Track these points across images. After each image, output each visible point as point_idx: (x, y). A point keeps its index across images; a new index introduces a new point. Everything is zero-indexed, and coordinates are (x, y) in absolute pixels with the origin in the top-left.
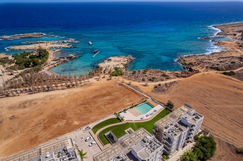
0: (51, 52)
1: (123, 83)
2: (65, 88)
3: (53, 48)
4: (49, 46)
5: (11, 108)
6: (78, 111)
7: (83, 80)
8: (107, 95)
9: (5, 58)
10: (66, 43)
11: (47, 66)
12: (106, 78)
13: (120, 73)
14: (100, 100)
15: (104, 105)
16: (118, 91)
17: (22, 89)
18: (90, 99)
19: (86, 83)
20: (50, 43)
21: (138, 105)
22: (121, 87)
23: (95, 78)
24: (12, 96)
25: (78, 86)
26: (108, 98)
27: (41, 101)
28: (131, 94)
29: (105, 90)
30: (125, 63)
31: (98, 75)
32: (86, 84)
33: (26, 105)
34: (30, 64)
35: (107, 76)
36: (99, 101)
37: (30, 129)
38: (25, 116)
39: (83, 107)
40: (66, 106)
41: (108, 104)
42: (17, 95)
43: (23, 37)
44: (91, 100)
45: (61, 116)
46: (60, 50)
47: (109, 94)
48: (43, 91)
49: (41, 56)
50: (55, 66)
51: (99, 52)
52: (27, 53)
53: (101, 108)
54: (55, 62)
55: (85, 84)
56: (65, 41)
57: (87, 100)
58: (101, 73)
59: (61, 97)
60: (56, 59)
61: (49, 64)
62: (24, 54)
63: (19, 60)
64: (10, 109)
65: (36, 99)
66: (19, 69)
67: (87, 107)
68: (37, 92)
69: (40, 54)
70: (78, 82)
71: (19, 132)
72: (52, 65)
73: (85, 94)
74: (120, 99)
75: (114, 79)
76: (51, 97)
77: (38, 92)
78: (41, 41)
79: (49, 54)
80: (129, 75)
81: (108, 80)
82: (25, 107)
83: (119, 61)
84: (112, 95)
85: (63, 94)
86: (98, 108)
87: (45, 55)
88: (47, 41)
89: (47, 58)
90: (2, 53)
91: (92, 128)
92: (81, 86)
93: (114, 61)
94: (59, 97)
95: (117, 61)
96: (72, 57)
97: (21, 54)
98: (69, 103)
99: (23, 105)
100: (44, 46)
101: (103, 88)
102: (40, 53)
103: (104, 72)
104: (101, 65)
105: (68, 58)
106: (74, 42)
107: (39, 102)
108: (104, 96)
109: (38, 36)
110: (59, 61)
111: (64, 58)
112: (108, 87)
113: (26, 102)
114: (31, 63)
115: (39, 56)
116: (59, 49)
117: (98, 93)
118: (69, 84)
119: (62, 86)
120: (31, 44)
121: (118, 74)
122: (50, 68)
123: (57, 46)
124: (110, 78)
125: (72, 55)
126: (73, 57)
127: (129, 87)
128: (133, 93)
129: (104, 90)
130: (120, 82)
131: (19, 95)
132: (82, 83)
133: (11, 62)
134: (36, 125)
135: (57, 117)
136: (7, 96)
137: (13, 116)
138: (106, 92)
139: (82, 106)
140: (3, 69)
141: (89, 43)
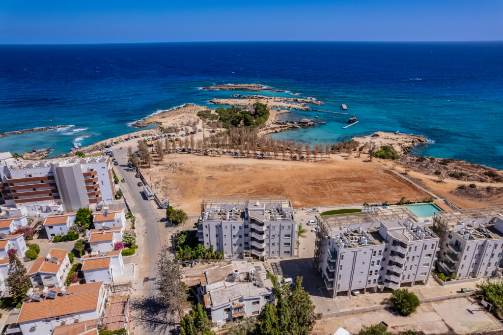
0: (274, 112)
1: (392, 171)
2: (288, 159)
3: (277, 107)
4: (270, 104)
5: (209, 168)
6: (302, 189)
7: (321, 153)
8: (357, 180)
9: (206, 112)
10: (299, 102)
11: (264, 129)
12: (362, 158)
13: (391, 155)
14: (342, 185)
15: (349, 192)
16: (380, 180)
17: (225, 150)
18: (326, 180)
19: (323, 159)
20: (273, 100)
21: (413, 204)
22: (387, 174)
23: (341, 155)
24: (211, 156)
25: (310, 161)
26: (359, 184)
27: (250, 168)
28: (404, 188)
29: (356, 174)
30: (407, 145)
31: (349, 152)
32: (324, 160)
33: (227, 169)
34: (239, 123)
35: (365, 157)
36: (340, 185)
37: (229, 194)
38: (226, 179)
39: (312, 187)
40: (285, 181)
41: (356, 193)
42: (219, 156)
43: (233, 88)
44: (326, 182)
45: (275, 190)
46: (287, 111)
47: (363, 180)
48: (254, 158)
49: (258, 114)
50: (276, 132)
51: (357, 122)
52: (237, 109)
53: (341, 194)
54: (277, 126)
55: (322, 160)
56: (299, 99)
57: (322, 180)
58: (354, 150)
59: (280, 169)
60: (280, 122)
61: (268, 128)
62: (234, 109)
63: (225, 116)
65: (243, 164)
66: (223, 128)
67: (319, 188)
68: (244, 158)
69: (257, 110)
70: (312, 156)
71: (216, 194)
72: (272, 129)
73: (319, 172)
74: (381, 190)
75: (376, 162)
76: (265, 166)
77: (247, 158)
78: (258, 96)
79: (269, 114)
80: (409, 161)
81: (365, 161)
82: (227, 170)
83: (393, 140)
84: (367, 183)
85: (284, 166)
86: (337, 194)
87: (263, 114)
88: (268, 96)
89: (266, 119)
90: (202, 106)
91: (321, 213)
92: (315, 161)
93: (385, 138)
94: (277, 168)
95: (391, 139)
96: (307, 123)
97: (227, 109)
98: (292, 178)
99: (225, 168)
100: (263, 102)
101: (353, 171)
103: (361, 149)
104: (356, 139)
105: (300, 123)
106: (315, 102)
107: (247, 169)
108: (351, 180)
109: (256, 89)
110: (284, 125)
111: (293, 123)
112: (362, 170)
113: (229, 166)
114: (242, 122)
115: (255, 115)
116: (288, 110)
117: (341, 175)
118: (295, 154)
119: (284, 156)
120: (244, 98)
121: (387, 155)
122: (267, 134)
123: (285, 105)
124: (369, 159)
125: (307, 120)
126: (308, 124)
127: (403, 177)
128: (408, 187)
129: (354, 173)
130: (387, 168)
131: (220, 157)
132: (318, 158)
133: (214, 117)
134: (239, 192)
135: (270, 190)
136: (206, 154)
137: (211, 177)
138: (356, 177)
139: (311, 186)
140: (205, 124)
141: (342, 107)
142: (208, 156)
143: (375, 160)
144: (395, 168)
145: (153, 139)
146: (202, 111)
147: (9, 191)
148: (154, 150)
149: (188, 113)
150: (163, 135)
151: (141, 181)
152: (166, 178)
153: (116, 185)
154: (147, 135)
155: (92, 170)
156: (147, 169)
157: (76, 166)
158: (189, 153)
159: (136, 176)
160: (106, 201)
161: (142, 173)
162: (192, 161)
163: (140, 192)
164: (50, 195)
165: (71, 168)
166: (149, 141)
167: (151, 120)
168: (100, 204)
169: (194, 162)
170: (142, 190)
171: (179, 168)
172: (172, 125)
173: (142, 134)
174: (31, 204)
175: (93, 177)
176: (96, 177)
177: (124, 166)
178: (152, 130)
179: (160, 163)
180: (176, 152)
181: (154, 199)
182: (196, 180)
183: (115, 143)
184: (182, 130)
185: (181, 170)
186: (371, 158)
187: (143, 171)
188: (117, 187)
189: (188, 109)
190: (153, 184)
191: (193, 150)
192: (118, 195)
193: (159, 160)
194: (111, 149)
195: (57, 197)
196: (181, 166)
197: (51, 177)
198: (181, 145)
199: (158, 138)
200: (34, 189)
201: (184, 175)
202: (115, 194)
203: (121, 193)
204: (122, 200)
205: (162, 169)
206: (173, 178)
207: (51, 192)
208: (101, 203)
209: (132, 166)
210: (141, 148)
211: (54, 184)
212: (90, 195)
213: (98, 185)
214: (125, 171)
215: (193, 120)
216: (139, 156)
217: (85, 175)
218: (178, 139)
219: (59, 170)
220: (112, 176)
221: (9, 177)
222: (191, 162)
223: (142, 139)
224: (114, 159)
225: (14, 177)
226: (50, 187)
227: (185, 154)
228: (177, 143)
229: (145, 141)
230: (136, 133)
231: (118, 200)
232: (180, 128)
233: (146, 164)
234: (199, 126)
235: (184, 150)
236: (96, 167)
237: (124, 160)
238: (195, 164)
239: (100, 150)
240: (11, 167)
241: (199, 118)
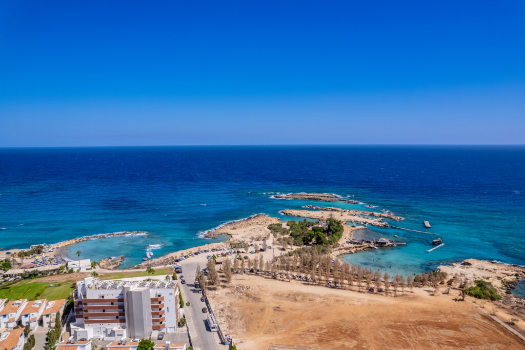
0: (348, 228)
1: (493, 317)
2: (364, 291)
3: (351, 222)
4: (345, 218)
5: (277, 295)
6: (381, 334)
7: (402, 285)
8: (447, 327)
9: (278, 225)
10: (376, 217)
11: (338, 248)
12: (452, 295)
13: (490, 294)
14: (430, 331)
15: (439, 344)
16: (478, 329)
17: (295, 274)
18: (409, 322)
19: (405, 293)
20: (347, 213)
22: (486, 321)
23: (426, 289)
24: (279, 280)
25: (389, 294)
26: (451, 333)
27: (321, 300)
28: (512, 345)
29: (446, 317)
30: (508, 279)
31: (435, 286)
32: (406, 295)
33: (297, 298)
34: (311, 240)
35: (456, 294)
36: (427, 332)
37: (297, 333)
38: (295, 312)
39: (393, 332)
40: (361, 320)
41: (448, 345)
42: (288, 280)
43: (306, 197)
44: (410, 325)
45: (349, 332)
46: (363, 227)
47: (455, 327)
48: (326, 286)
49: (331, 230)
50: (351, 253)
51: (443, 244)
52: (309, 223)
53: (429, 346)
54: (352, 245)
55: (403, 295)
56: (376, 214)
57: (403, 322)
58: (442, 283)
59: (356, 304)
60: (355, 241)
61: (342, 247)
62: (305, 224)
63: (297, 231)
64: (276, 297)
65: (314, 294)
66: (294, 245)
67: (401, 334)
68: (316, 285)
69: (331, 227)
70: (391, 288)
71: (283, 331)
72: (346, 249)
73: (400, 311)
74: (481, 345)
75: (471, 302)
76: (338, 298)
77: (318, 285)
78: (333, 208)
79: (343, 230)
80: (515, 304)
81: (456, 300)
82: (296, 300)
83: (490, 271)
84: (461, 331)
85: (359, 300)
86: (423, 344)
87: (336, 231)
88: (343, 209)
89: (340, 236)
90: (274, 217)
92: (396, 296)
93: (479, 269)
94: (352, 303)
95: (487, 270)
96: (385, 243)
97: (299, 222)
98: (368, 317)
99: (294, 297)
100: (337, 216)
101: (441, 313)
102: (329, 226)
103: (450, 283)
104: (443, 268)
105: (377, 243)
106: (393, 217)
107: (318, 300)
108: (441, 326)
109: (329, 199)
110: (359, 245)
111: (370, 243)
112: (453, 313)
113: (297, 294)
114: (314, 240)
115: (328, 231)
116: (364, 225)
117: (427, 318)
118: (372, 285)
119: (359, 286)
120: (317, 209)
121: (484, 294)
122: (341, 254)
123: (360, 219)
124: (461, 297)
125: (385, 240)
126: (387, 244)
127: (510, 328)
128: (517, 344)
129: (442, 315)
130: (485, 312)
131: (289, 282)
132: (398, 291)
133: (284, 232)
134: (308, 331)
135: (343, 331)
136: (274, 278)
137: (279, 308)
138: (446, 321)
139: (391, 330)
140: (275, 239)
141: (424, 224)
142: (277, 279)
143: (468, 298)
144: (496, 313)
145: (223, 255)
146: (273, 224)
147: (81, 310)
148: (222, 269)
149: (259, 225)
150: (233, 251)
151: (206, 307)
152: (231, 304)
153: (181, 309)
154: (217, 250)
155: (159, 296)
156: (214, 292)
157: (145, 291)
158: (257, 274)
159: (201, 299)
160: (168, 329)
161: (207, 296)
162: (260, 284)
163: (204, 320)
164: (117, 317)
165: (140, 293)
166: (218, 256)
167: (221, 231)
168: (162, 331)
169: (262, 287)
170: (206, 318)
171: (246, 293)
172: (243, 239)
173: (212, 248)
174: (97, 325)
175: (160, 302)
176: (162, 302)
177: (190, 285)
178: (221, 243)
179: (227, 285)
180: (244, 271)
181: (218, 331)
182: (262, 310)
183: (185, 257)
184: (252, 245)
185: (247, 295)
186: (463, 297)
187: (209, 294)
188: (182, 311)
189: (260, 219)
190: (218, 312)
191: (261, 271)
192: (182, 323)
193: (226, 281)
194: (179, 264)
195: (123, 321)
196: (247, 291)
197: (121, 300)
198: (250, 264)
199: (227, 254)
200: (104, 311)
201: (251, 303)
202: (179, 321)
203: (185, 320)
204: (184, 328)
205: (229, 293)
206: (238, 305)
207: (118, 315)
208: (164, 330)
209: (198, 287)
210: (209, 267)
211: (122, 307)
212: (154, 321)
213: (164, 311)
214: (192, 292)
215: (263, 234)
216: (206, 274)
217: (153, 300)
218: (247, 257)
219: (129, 294)
220: (178, 302)
221: (85, 296)
222: (259, 286)
223: (211, 254)
224: (182, 277)
225: (89, 297)
226: (118, 310)
227: (253, 276)
228: (246, 262)
229: (214, 257)
230: (206, 245)
231: (181, 328)
232: (250, 244)
233: (212, 285)
234: (269, 242)
235: (252, 271)
236: (164, 293)
237: (191, 278)
238: (263, 289)
239: (170, 264)
240: (88, 286)
241: (269, 231)
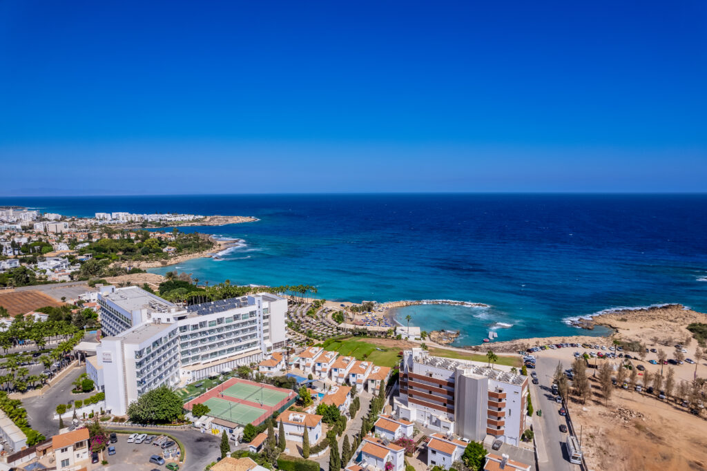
5: (698, 443)
136: (695, 412)
137: (699, 464)
140: (701, 349)
142: (701, 417)
145: (600, 356)
146: (700, 324)
147: (406, 384)
148: (596, 376)
149: (671, 321)
150: (618, 353)
151: (565, 424)
152: (608, 432)
153: (528, 417)
154: (590, 347)
155: (500, 391)
156: (580, 406)
157: (482, 380)
158: (658, 398)
159: (560, 412)
160: (508, 439)
161: (570, 410)
162: (665, 416)
163: (561, 443)
164: (445, 405)
165: (475, 381)
166: (592, 356)
167: (601, 321)
168: (498, 439)
169: (668, 421)
170: (564, 441)
171: (635, 422)
172: (637, 339)
173: (584, 342)
174: (422, 408)
175: (500, 400)
176: (503, 401)
177: (546, 388)
178: (600, 338)
179: (603, 401)
180: (635, 389)
181: (581, 465)
182: (665, 458)
183: (541, 348)
184: (653, 351)
185: (638, 426)
187: (573, 408)
188: (529, 421)
189: (672, 313)
190: (584, 436)
191: (669, 395)
192: (527, 436)
193: (602, 396)
194: (532, 356)
195: (451, 411)
196: (639, 420)
197: (451, 384)
198: (647, 378)
199: (607, 355)
200: (430, 392)
201: (643, 439)
202: (524, 432)
203: (532, 434)
204: (530, 445)
205: (604, 415)
206: (619, 437)
207: (446, 403)
208: (501, 439)
209: (556, 393)
210: (576, 368)
211: (451, 393)
212: (490, 422)
213: (504, 413)
214: (546, 398)
215: (677, 337)
216: (570, 378)
217: (491, 395)
218: (642, 367)
219: (462, 378)
220: (526, 406)
221: (411, 369)
222: (661, 418)
223: (581, 351)
224: (535, 374)
225: (415, 372)
226: (446, 395)
227: (650, 399)
228: (639, 374)
229: (585, 356)
230: (574, 337)
231: (525, 443)
232: (650, 348)
233: (579, 394)
234: (689, 351)
235: (650, 391)
236: (508, 389)
237: (548, 380)
238: (669, 424)
239: (519, 353)
240: (416, 358)
241: (690, 334)
